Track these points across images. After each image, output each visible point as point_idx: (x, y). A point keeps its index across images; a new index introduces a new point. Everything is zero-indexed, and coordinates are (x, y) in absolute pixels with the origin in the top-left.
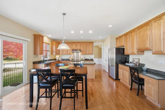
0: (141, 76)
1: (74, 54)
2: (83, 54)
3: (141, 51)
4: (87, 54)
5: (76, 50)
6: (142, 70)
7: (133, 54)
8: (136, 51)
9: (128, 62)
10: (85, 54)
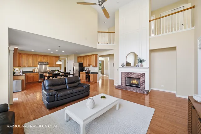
0: (89, 74)
1: (43, 66)
2: (50, 66)
3: (89, 65)
4: (54, 67)
5: (43, 63)
6: (90, 73)
7: (86, 66)
8: (88, 66)
9: (84, 71)
10: (53, 66)
